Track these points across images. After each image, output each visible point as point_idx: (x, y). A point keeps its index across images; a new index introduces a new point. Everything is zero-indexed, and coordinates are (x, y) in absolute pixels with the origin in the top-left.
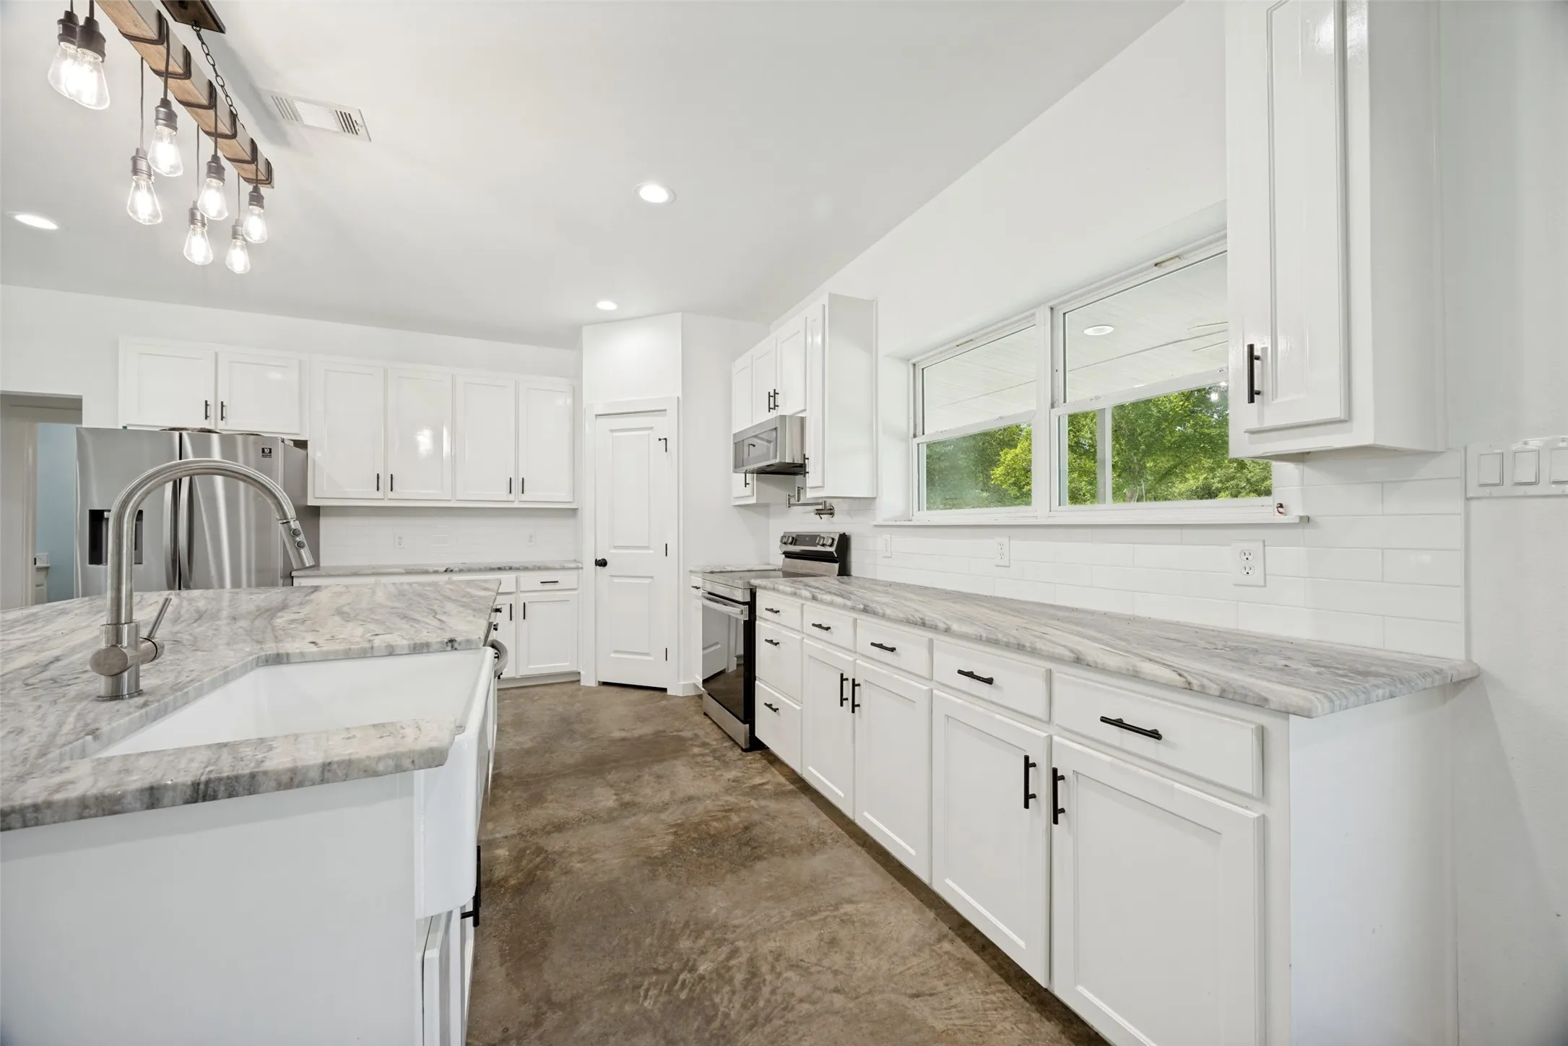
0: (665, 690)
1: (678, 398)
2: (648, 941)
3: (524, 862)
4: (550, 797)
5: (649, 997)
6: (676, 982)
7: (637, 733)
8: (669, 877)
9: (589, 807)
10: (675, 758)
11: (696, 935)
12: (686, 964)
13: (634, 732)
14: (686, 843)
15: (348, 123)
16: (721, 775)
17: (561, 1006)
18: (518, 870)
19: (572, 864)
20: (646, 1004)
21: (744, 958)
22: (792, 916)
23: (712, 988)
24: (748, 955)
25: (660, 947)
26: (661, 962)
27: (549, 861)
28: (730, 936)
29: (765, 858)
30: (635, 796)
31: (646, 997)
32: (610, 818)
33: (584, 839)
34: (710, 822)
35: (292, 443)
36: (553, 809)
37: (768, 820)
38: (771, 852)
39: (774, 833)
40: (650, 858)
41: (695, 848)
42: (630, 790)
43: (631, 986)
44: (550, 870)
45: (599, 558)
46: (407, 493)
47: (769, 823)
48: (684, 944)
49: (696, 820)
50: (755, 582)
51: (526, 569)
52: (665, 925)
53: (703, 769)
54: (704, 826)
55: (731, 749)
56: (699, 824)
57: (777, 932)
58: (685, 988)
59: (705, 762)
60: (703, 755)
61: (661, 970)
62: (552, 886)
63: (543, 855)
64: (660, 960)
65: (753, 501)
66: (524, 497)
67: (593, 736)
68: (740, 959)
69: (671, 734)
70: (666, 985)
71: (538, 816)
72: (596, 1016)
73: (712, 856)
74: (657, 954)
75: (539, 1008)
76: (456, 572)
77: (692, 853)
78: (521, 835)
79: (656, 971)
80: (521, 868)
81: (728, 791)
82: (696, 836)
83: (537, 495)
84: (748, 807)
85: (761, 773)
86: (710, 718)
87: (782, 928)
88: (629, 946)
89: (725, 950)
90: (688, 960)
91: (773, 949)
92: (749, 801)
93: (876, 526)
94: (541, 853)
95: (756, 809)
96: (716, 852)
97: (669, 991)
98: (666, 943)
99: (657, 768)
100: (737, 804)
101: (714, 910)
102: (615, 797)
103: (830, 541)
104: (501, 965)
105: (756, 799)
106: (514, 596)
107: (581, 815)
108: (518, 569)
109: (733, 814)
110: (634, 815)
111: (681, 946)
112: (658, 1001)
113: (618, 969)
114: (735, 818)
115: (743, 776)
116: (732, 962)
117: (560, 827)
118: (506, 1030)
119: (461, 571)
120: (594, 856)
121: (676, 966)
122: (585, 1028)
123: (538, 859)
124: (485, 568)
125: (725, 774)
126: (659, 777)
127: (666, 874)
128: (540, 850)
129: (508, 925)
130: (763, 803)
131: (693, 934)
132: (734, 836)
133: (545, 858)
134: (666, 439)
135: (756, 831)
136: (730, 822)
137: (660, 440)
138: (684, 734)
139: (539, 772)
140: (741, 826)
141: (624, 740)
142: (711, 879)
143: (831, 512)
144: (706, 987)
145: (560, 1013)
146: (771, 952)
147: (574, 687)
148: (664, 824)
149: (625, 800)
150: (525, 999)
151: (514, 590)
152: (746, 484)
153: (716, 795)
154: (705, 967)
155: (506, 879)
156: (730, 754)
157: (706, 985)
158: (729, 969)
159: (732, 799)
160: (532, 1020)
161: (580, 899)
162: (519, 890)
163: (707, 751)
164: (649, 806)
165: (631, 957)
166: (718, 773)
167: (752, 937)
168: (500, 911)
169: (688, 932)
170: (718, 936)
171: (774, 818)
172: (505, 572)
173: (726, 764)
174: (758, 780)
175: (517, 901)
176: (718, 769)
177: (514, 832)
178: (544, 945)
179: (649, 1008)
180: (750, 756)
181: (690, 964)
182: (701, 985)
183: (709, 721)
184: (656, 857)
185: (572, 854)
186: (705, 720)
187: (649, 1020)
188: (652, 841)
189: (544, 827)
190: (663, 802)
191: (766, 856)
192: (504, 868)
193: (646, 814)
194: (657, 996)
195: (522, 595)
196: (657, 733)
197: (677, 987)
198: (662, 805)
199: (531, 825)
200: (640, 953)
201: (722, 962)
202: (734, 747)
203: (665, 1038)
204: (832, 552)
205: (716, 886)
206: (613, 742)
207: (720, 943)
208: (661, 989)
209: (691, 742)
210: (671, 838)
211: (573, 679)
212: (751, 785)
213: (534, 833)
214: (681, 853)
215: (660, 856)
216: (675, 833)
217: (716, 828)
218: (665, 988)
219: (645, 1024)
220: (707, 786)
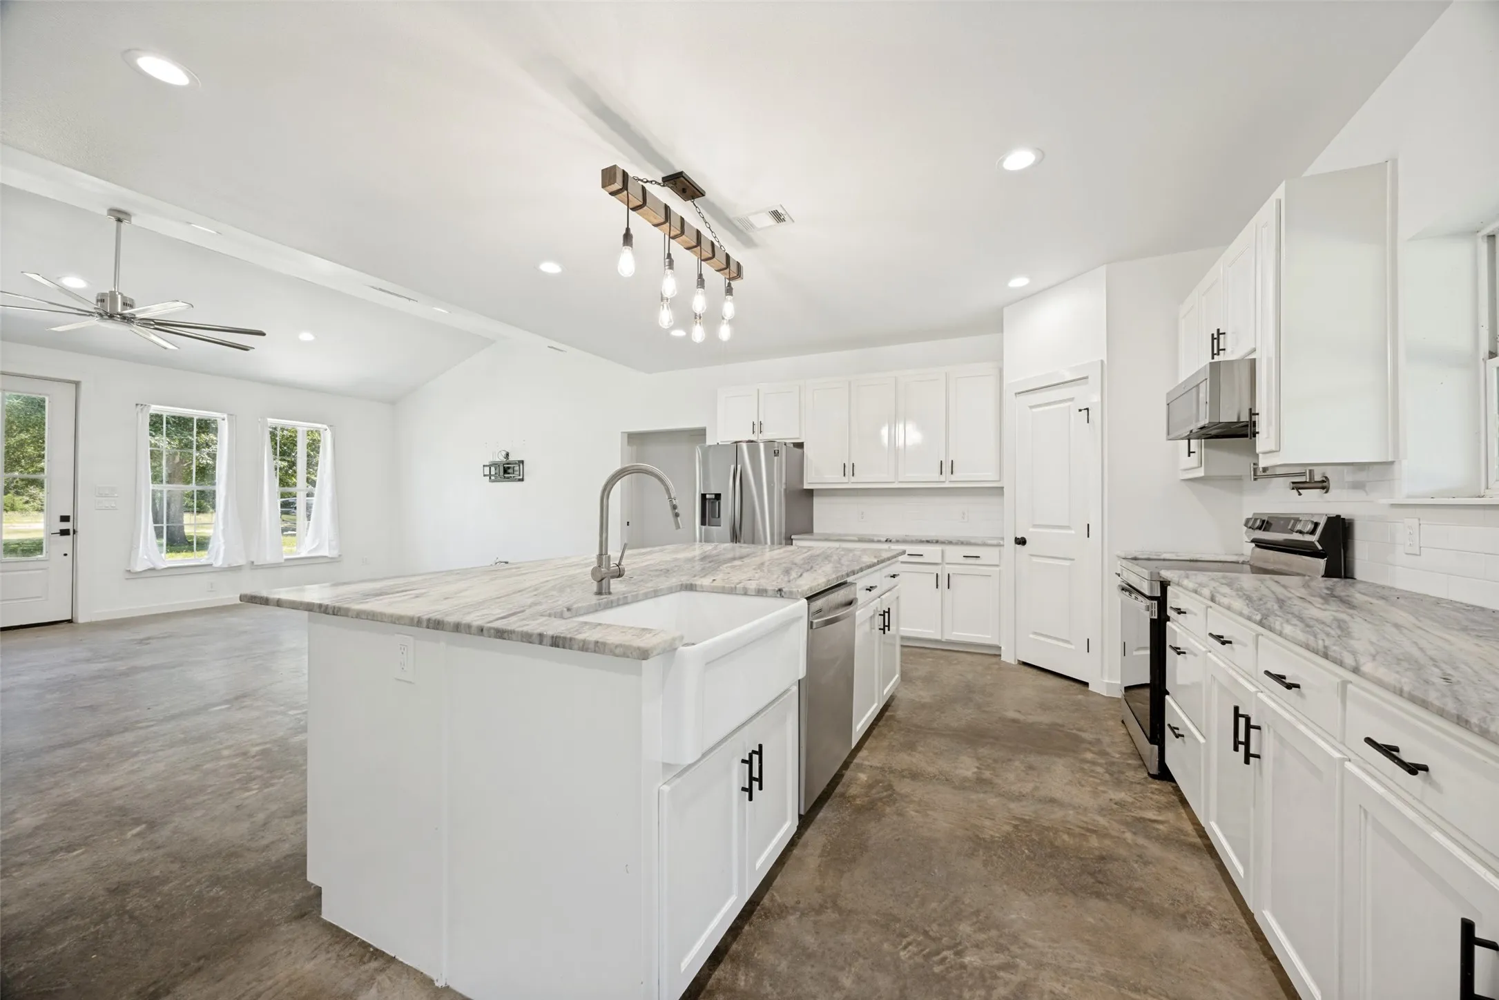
0: (1086, 684)
1: (1102, 362)
2: (934, 905)
3: (874, 791)
4: (920, 749)
5: (907, 950)
6: (938, 953)
7: (1032, 719)
8: (985, 864)
9: (948, 769)
10: (1059, 756)
11: (981, 927)
12: (956, 945)
13: (1030, 717)
14: (1022, 840)
15: (777, 216)
16: (1104, 792)
17: (840, 911)
18: (866, 795)
19: (908, 809)
20: (902, 953)
21: (1016, 978)
22: (1102, 975)
23: (968, 981)
24: (1024, 979)
25: (942, 917)
26: (934, 929)
27: (892, 796)
28: (1015, 949)
29: (1107, 900)
30: (997, 776)
31: (905, 948)
32: (962, 786)
33: (928, 793)
34: (1061, 833)
35: (792, 445)
36: (916, 760)
37: (1137, 862)
38: (1119, 897)
39: (1137, 880)
40: (977, 836)
41: (1028, 849)
42: (994, 769)
43: (898, 931)
44: (889, 806)
45: (1019, 536)
46: (864, 478)
47: (1136, 866)
48: (965, 928)
49: (1047, 824)
50: (1166, 574)
51: (950, 543)
52: (956, 901)
53: (1086, 778)
54: (1051, 834)
55: (1136, 769)
56: (1048, 829)
57: (1071, 978)
58: (942, 964)
59: (1092, 771)
60: (1094, 763)
61: (930, 936)
62: (883, 819)
63: (890, 792)
64: (935, 927)
65: (1200, 473)
66: (953, 478)
67: (987, 709)
68: (1013, 977)
69: (1068, 731)
70: (927, 950)
71: (904, 760)
72: (860, 935)
73: (1043, 866)
74: (935, 920)
75: (826, 902)
76: (894, 542)
77: (1024, 852)
78: (882, 769)
79: (926, 933)
80: (870, 794)
81: (1102, 811)
82: (1037, 839)
83: (964, 476)
84: (1118, 838)
85: (1160, 809)
86: (1127, 728)
87: (1081, 977)
88: (916, 899)
89: (1001, 958)
90: (960, 943)
91: (1057, 992)
92: (1124, 832)
93: (1393, 505)
94: (889, 790)
95: (1128, 844)
96: (1050, 864)
97: (927, 957)
98: (948, 916)
99: (1033, 759)
100: (1106, 828)
101: (1013, 916)
102: (976, 770)
103: (1310, 527)
104: (820, 856)
105: (1135, 833)
106: (940, 567)
107: (937, 773)
108: (943, 543)
109: (1094, 836)
110: (985, 792)
111: (961, 928)
112: (913, 958)
113: (895, 911)
114: (1094, 842)
115: (1132, 803)
116: (1002, 974)
117: (915, 776)
118: (798, 902)
119: (897, 541)
120: (929, 812)
121: (945, 940)
122: (847, 937)
123: (885, 794)
124: (916, 540)
125: (1110, 792)
126: (1031, 768)
127: (984, 858)
128: (890, 787)
129: (839, 830)
130: (1141, 841)
131: (978, 924)
132: (1081, 859)
133: (891, 795)
134: (1087, 409)
135: (1113, 867)
136: (1084, 843)
137: (1080, 410)
138: (1084, 735)
139: (923, 725)
140: (1097, 853)
141: (1014, 721)
142: (1029, 887)
143: (1324, 485)
144: (963, 978)
145: (837, 915)
146: (1052, 992)
147: (994, 660)
148: (1009, 813)
149: (984, 777)
150: (820, 890)
151: (939, 561)
152: (1190, 453)
153: (1086, 809)
154: (973, 960)
155: (854, 797)
156: (1130, 774)
157: (965, 975)
158: (996, 977)
159: (1102, 821)
160: (817, 907)
161: (899, 839)
162: (860, 810)
163: (1102, 761)
164: (1003, 789)
165: (912, 909)
166: (1101, 788)
167: (1040, 966)
168: (838, 818)
169: (975, 920)
170: (1001, 941)
171: (1146, 863)
172: (932, 545)
173: (1118, 783)
174: (1151, 815)
175: (853, 817)
176: (1105, 783)
177: (879, 765)
178: (854, 860)
179: (903, 958)
180: (1156, 785)
181: (960, 948)
182: (959, 972)
183: (1124, 731)
184: (984, 839)
185: (912, 802)
186: (1121, 728)
187: (897, 967)
188: (987, 823)
189: (903, 771)
190: (1020, 792)
191: (1109, 897)
192: (859, 789)
193: (996, 796)
194: (915, 954)
195: (947, 566)
196: (1054, 726)
197: (936, 958)
198: (1017, 794)
199: (893, 765)
200: (921, 911)
201: (992, 967)
202: (1140, 766)
203: (901, 991)
204: (1313, 543)
205: (1029, 895)
206: (1003, 720)
207: (1000, 949)
208: (922, 950)
209: (1088, 746)
210: (1008, 828)
211: (994, 653)
212: (1138, 816)
213: (892, 772)
214: (1011, 847)
215: (988, 840)
216: (1016, 827)
217: (1064, 841)
218: (925, 952)
219: (892, 968)
220: (1083, 797)
